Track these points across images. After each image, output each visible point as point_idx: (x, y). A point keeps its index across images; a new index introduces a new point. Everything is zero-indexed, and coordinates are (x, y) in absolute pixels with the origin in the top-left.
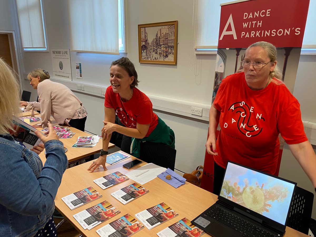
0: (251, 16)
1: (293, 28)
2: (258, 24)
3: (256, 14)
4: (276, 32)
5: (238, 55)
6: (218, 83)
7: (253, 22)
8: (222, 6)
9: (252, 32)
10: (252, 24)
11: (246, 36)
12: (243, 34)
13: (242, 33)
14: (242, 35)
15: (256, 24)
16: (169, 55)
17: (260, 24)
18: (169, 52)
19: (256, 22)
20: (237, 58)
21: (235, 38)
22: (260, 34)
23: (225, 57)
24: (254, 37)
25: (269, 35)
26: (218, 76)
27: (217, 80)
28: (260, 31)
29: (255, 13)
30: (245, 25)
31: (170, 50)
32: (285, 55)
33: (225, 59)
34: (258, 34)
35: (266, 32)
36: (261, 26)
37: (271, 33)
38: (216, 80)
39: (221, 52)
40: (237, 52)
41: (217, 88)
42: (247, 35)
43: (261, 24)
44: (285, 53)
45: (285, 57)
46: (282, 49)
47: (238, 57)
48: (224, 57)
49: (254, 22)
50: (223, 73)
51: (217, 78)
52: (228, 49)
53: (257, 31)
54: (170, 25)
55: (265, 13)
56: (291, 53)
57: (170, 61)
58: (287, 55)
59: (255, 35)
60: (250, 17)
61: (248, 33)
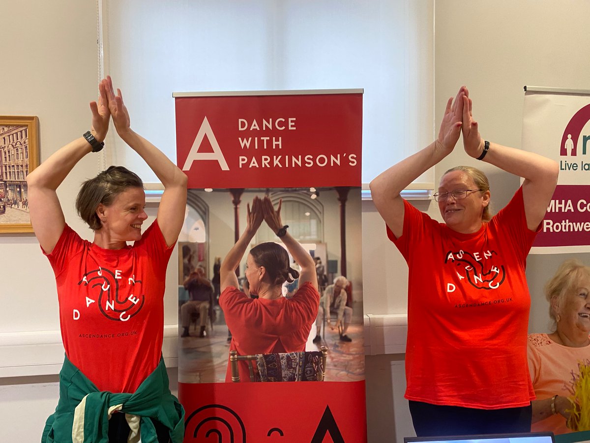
0: (255, 126)
1: (345, 154)
2: (274, 143)
3: (267, 124)
4: (314, 160)
5: (236, 202)
6: (193, 267)
7: (262, 138)
8: (176, 98)
9: (263, 157)
10: (261, 143)
11: (252, 165)
12: (242, 160)
13: (241, 158)
14: (241, 162)
15: (270, 142)
16: (7, 209)
17: (278, 143)
18: (9, 200)
19: (268, 138)
20: (236, 209)
21: (224, 167)
22: (282, 161)
23: (205, 209)
24: (268, 166)
25: (300, 163)
26: (191, 253)
27: (189, 260)
28: (280, 157)
29: (265, 122)
30: (245, 143)
31: (10, 195)
32: (339, 199)
33: (205, 213)
34: (276, 162)
35: (294, 159)
36: (280, 147)
37: (303, 162)
38: (186, 261)
39: (193, 197)
40: (235, 197)
41: (192, 280)
42: (252, 162)
43: (280, 143)
44: (338, 196)
45: (340, 204)
46: (330, 189)
47: (238, 206)
48: (203, 209)
49: (265, 139)
50: (206, 242)
51: (188, 257)
52: (209, 190)
53: (275, 157)
54: (6, 126)
55: (285, 124)
56: (349, 196)
57: (13, 223)
58: (343, 201)
59: (271, 163)
60: (252, 127)
61: (254, 159)
